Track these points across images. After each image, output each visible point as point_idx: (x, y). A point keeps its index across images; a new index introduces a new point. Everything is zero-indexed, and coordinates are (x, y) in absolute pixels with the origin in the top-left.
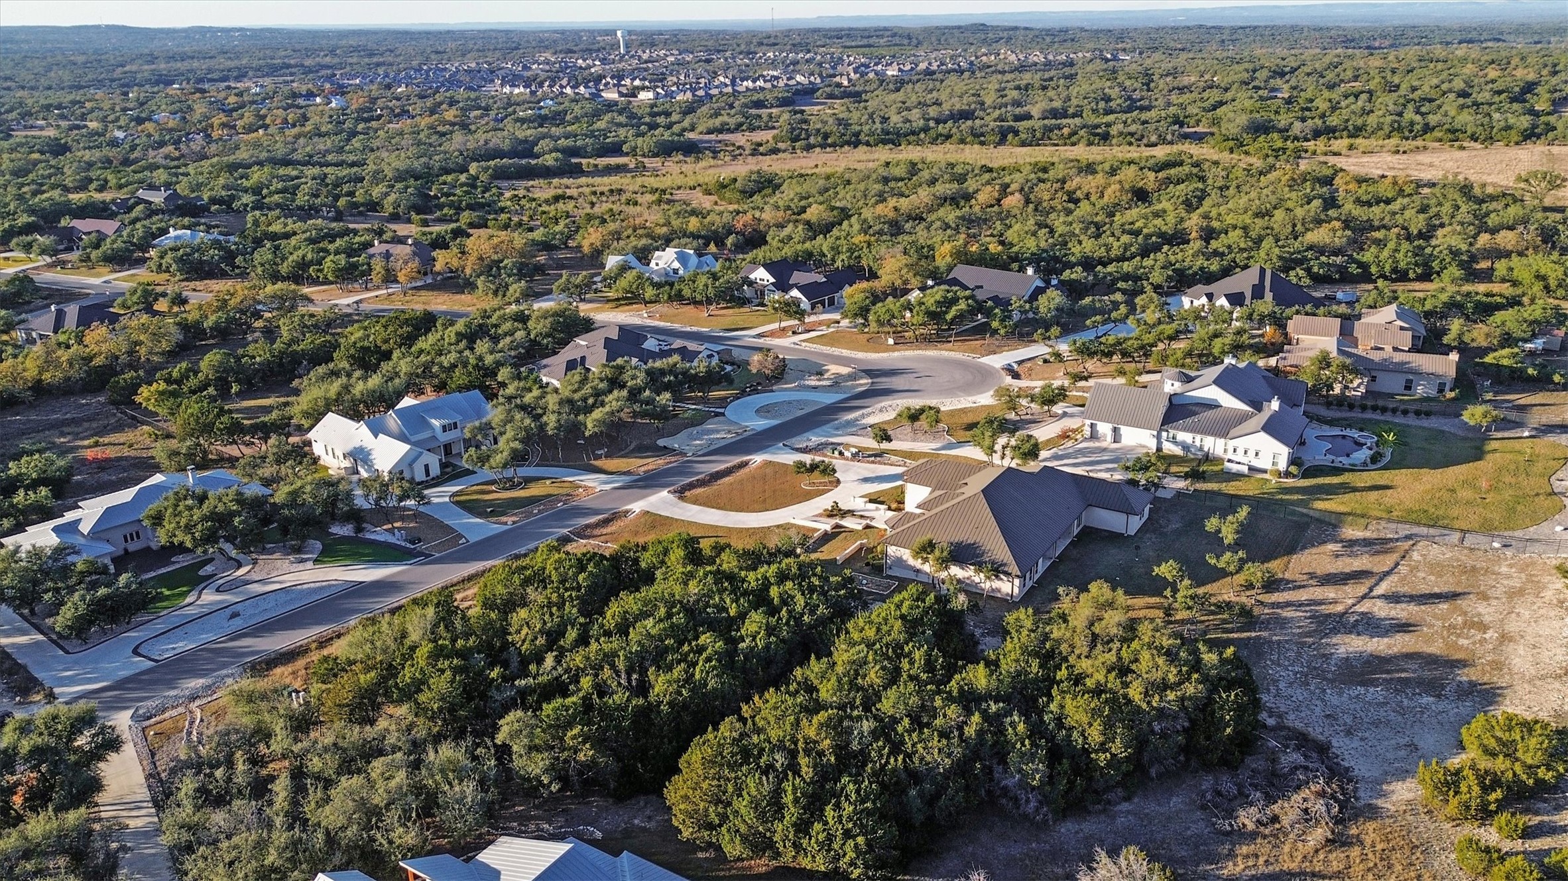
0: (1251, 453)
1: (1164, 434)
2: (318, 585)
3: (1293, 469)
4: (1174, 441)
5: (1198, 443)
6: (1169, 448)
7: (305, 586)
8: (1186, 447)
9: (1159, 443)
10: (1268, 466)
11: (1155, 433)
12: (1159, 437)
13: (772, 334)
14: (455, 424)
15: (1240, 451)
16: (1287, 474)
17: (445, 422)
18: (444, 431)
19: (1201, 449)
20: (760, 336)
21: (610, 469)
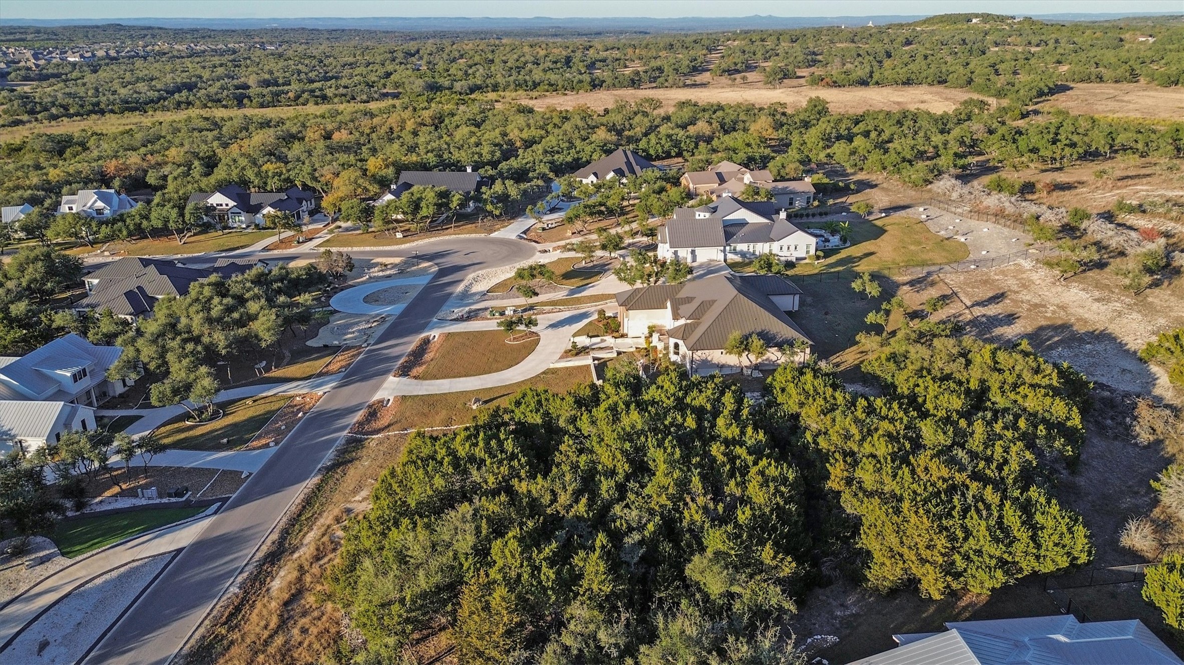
0: (792, 248)
1: (728, 248)
2: (114, 574)
3: (819, 253)
4: (734, 252)
5: (751, 250)
6: (732, 257)
7: (98, 581)
8: (743, 254)
9: (725, 255)
10: (804, 255)
11: (722, 248)
12: (724, 251)
13: (275, 246)
14: (84, 370)
15: (785, 248)
16: (818, 258)
17: (75, 369)
18: (76, 381)
19: (754, 254)
20: (265, 249)
21: (298, 375)
